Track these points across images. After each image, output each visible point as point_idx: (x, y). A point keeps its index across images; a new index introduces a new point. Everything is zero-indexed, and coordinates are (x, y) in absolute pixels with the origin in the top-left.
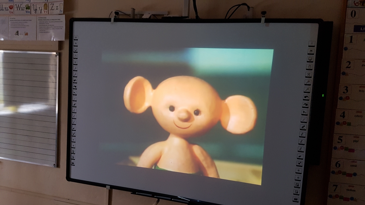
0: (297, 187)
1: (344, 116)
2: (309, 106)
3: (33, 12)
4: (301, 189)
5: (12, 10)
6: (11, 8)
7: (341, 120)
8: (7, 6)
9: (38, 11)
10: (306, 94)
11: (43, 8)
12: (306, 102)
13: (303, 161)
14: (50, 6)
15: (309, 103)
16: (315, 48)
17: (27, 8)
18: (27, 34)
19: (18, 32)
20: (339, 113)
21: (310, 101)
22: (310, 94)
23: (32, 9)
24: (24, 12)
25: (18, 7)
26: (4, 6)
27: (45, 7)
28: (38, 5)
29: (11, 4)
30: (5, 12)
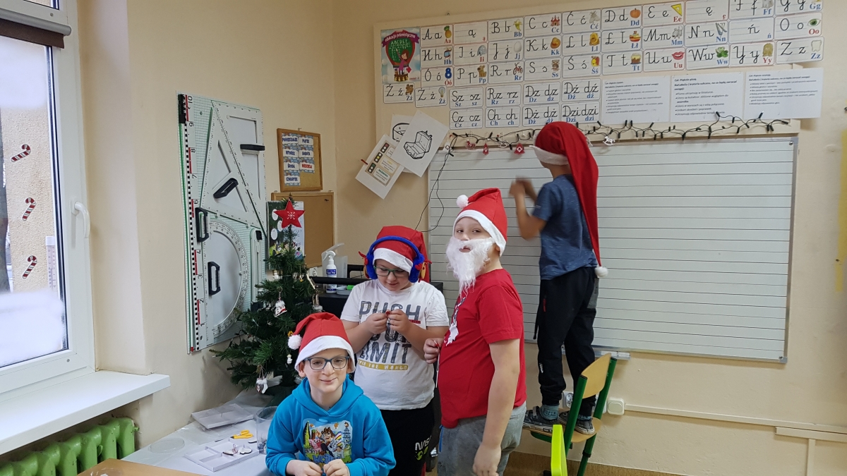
3: (735, 62)
5: (681, 61)
8: (669, 54)
9: (749, 60)
11: (761, 54)
14: (780, 48)
17: (719, 55)
23: (733, 54)
24: (712, 63)
25: (697, 56)
26: (659, 55)
27: (768, 51)
28: (749, 48)
29: (678, 50)
30: (661, 66)
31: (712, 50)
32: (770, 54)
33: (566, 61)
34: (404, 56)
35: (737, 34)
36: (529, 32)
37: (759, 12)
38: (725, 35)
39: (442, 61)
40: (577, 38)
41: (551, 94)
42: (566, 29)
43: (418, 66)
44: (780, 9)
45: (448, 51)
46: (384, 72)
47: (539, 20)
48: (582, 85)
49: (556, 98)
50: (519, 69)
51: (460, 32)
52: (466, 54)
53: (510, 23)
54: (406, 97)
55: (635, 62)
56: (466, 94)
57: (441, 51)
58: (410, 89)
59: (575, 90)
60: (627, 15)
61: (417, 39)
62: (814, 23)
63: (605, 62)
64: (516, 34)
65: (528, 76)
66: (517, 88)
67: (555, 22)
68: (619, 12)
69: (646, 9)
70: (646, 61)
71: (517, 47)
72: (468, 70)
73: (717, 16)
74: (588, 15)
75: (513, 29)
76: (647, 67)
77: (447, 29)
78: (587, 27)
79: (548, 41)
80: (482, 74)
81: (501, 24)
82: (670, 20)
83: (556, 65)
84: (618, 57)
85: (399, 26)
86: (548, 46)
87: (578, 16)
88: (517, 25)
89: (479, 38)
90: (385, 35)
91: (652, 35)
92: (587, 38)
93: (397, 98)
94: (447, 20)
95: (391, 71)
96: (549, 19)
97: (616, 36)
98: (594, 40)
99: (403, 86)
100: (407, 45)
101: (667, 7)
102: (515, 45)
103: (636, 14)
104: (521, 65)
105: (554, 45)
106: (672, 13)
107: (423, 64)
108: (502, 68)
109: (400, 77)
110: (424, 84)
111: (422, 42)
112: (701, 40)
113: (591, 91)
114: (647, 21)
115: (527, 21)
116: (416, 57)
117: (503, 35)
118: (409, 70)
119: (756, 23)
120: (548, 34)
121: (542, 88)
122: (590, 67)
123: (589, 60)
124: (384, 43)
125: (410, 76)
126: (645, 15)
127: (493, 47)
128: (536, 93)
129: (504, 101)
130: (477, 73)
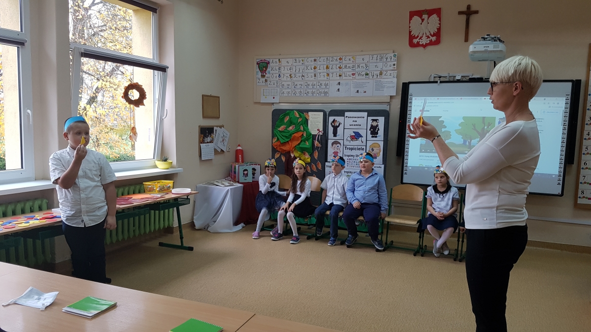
0: (560, 176)
1: (589, 135)
2: (567, 129)
3: (371, 77)
4: (562, 177)
5: (354, 76)
6: (353, 74)
7: (587, 137)
8: (351, 73)
9: (375, 77)
10: (565, 122)
11: (379, 75)
12: (565, 127)
13: (564, 160)
14: (384, 73)
15: (567, 127)
16: (570, 96)
17: (366, 75)
18: (365, 92)
19: (358, 91)
20: (585, 133)
21: (567, 126)
22: (567, 122)
23: (370, 75)
24: (364, 77)
25: (359, 74)
26: (348, 74)
27: (381, 74)
28: (375, 73)
29: (353, 72)
30: (348, 78)
31: (364, 73)
32: (381, 75)
33: (318, 74)
34: (264, 69)
35: (372, 67)
36: (306, 63)
37: (378, 60)
38: (368, 68)
39: (278, 71)
40: (322, 66)
41: (313, 85)
42: (319, 63)
43: (269, 73)
44: (385, 60)
45: (279, 68)
46: (257, 74)
47: (310, 59)
48: (323, 83)
49: (315, 87)
50: (304, 76)
51: (284, 62)
52: (286, 70)
53: (301, 59)
54: (264, 84)
55: (340, 76)
56: (285, 84)
57: (277, 68)
58: (266, 81)
59: (321, 84)
60: (338, 60)
61: (269, 63)
62: (394, 65)
63: (331, 75)
64: (303, 64)
65: (306, 79)
66: (302, 83)
67: (315, 60)
68: (335, 58)
69: (344, 58)
70: (343, 76)
71: (303, 68)
72: (286, 75)
73: (365, 61)
74: (326, 59)
75: (302, 62)
76: (344, 78)
77: (279, 60)
78: (325, 63)
79: (313, 67)
80: (291, 77)
81: (297, 60)
82: (351, 62)
83: (315, 76)
84: (335, 74)
85: (263, 58)
86: (313, 68)
87: (322, 59)
88: (303, 61)
89: (290, 64)
90: (258, 61)
91: (345, 67)
92: (325, 67)
93: (261, 84)
94: (280, 57)
95: (260, 74)
96: (313, 59)
97: (334, 66)
98: (327, 68)
99: (264, 79)
100: (265, 65)
101: (350, 57)
102: (303, 67)
103: (340, 59)
104: (304, 74)
105: (315, 68)
106: (352, 59)
107: (271, 72)
108: (297, 75)
109: (263, 76)
110: (271, 79)
111: (271, 64)
112: (361, 69)
113: (326, 85)
114: (344, 62)
115: (306, 59)
116: (268, 70)
117: (298, 64)
118: (266, 74)
119: (377, 64)
120: (313, 64)
121: (310, 83)
122: (326, 76)
123: (326, 74)
124: (257, 64)
125: (266, 76)
126: (344, 60)
127: (294, 67)
128: (308, 85)
129: (298, 87)
130: (289, 77)
